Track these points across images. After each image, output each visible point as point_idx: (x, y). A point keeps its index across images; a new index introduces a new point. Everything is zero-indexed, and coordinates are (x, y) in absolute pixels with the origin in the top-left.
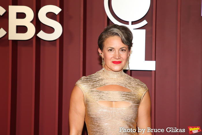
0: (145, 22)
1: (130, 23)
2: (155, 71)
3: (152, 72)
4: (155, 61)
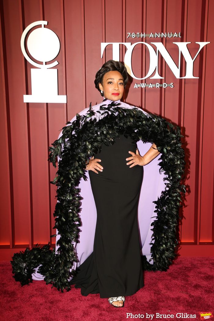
0: (56, 63)
1: (44, 63)
2: (67, 104)
4: (66, 95)
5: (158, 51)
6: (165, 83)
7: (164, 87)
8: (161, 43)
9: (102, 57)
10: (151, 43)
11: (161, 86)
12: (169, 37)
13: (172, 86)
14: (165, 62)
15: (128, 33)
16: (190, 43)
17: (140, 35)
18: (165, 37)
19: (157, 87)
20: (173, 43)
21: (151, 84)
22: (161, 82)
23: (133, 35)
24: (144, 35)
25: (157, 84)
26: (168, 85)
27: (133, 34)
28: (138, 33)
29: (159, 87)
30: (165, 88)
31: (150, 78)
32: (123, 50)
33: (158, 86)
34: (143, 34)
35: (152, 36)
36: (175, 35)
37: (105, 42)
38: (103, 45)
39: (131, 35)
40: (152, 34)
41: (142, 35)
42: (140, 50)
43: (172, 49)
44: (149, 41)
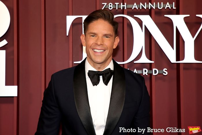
2: (17, 97)
3: (14, 98)
5: (145, 26)
6: (155, 68)
7: (154, 74)
8: (148, 16)
9: (67, 35)
10: (135, 16)
11: (150, 72)
12: (159, 8)
13: (165, 73)
14: (155, 40)
15: (103, 4)
16: (189, 15)
18: (154, 8)
19: (144, 74)
20: (165, 16)
21: (135, 70)
22: (150, 67)
23: (111, 6)
24: (125, 6)
25: (144, 69)
26: (160, 71)
28: (117, 4)
29: (147, 74)
30: (156, 75)
31: (135, 62)
33: (145, 72)
34: (123, 4)
35: (136, 7)
36: (168, 5)
37: (72, 15)
38: (70, 19)
39: (107, 5)
40: (135, 4)
41: (122, 6)
42: (122, 25)
43: (165, 23)
44: (132, 13)
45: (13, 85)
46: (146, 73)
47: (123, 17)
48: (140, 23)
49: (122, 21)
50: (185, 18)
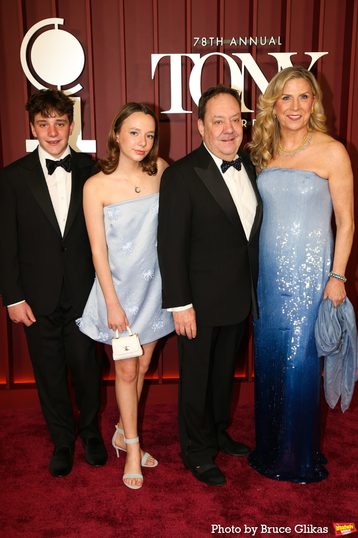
1: (59, 88)
2: (96, 154)
3: (92, 154)
4: (96, 139)
5: (245, 67)
8: (249, 55)
9: (153, 78)
10: (233, 54)
11: (249, 124)
12: (261, 44)
14: (256, 85)
15: (195, 38)
16: (296, 53)
17: (215, 41)
18: (256, 44)
20: (269, 54)
22: (249, 117)
23: (204, 42)
24: (222, 41)
27: (204, 40)
28: (212, 38)
32: (187, 66)
34: (219, 39)
35: (235, 42)
36: (272, 41)
37: (158, 54)
39: (200, 41)
40: (233, 39)
41: (218, 41)
42: (216, 66)
43: (267, 64)
44: (230, 51)
45: (91, 139)
46: (245, 125)
47: (218, 56)
48: (239, 63)
49: (215, 60)
50: (291, 57)
